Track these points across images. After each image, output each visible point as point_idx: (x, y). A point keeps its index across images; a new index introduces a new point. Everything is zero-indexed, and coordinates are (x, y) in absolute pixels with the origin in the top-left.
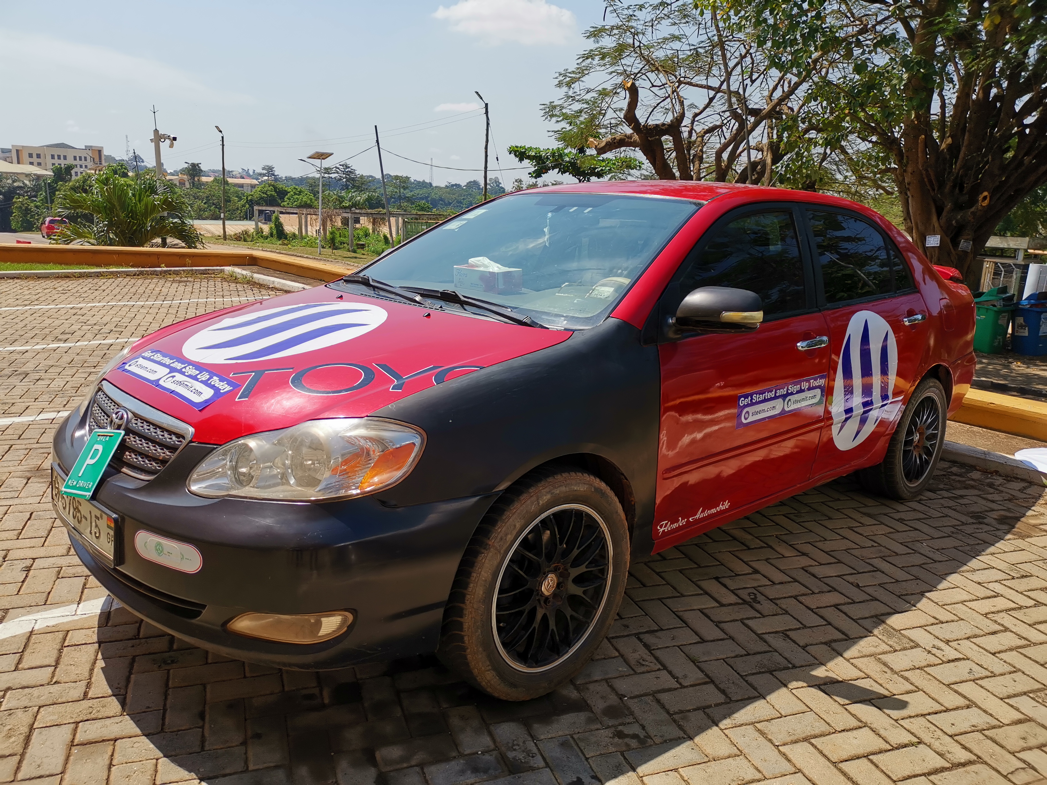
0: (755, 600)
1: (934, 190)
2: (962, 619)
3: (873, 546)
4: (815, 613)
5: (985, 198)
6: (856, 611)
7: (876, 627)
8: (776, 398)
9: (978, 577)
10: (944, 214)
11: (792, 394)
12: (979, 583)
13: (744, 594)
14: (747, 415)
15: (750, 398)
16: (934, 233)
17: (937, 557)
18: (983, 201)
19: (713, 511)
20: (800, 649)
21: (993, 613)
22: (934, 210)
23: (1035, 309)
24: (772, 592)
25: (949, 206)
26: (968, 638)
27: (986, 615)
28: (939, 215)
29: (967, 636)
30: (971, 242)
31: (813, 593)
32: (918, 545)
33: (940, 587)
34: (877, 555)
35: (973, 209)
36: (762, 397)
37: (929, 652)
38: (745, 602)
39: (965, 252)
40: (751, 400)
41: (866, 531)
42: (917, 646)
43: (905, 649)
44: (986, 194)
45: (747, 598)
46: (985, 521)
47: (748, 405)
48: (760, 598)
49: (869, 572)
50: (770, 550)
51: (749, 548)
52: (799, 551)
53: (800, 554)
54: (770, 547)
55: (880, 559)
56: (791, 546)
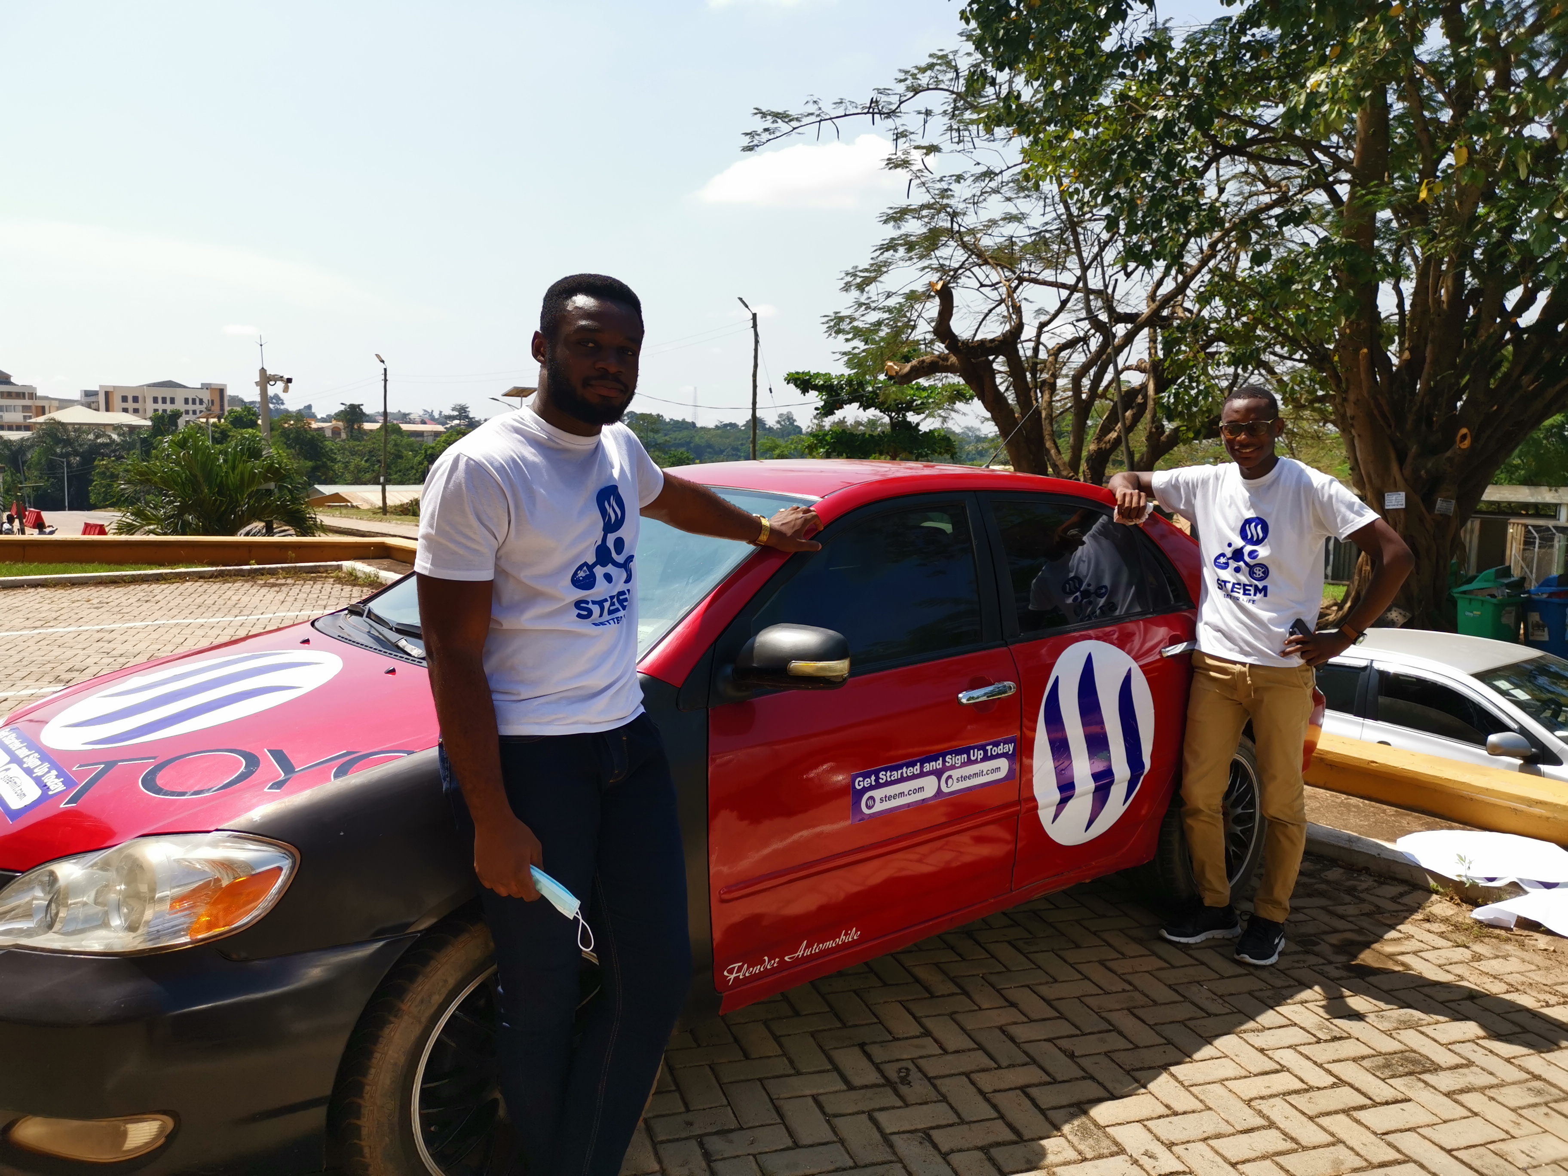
0: (905, 1081)
1: (1390, 426)
2: (1210, 1109)
3: (1124, 991)
4: (988, 1100)
5: (1464, 437)
6: (1047, 1097)
7: (1067, 1121)
8: (922, 774)
9: (1260, 1040)
10: (1409, 460)
11: (953, 767)
12: (1262, 1051)
13: (891, 1072)
14: (870, 803)
15: (873, 778)
16: (1396, 489)
17: (1214, 1008)
18: (1461, 442)
19: (830, 944)
20: (939, 1159)
21: (1262, 1098)
22: (1393, 456)
23: (1555, 600)
24: (933, 1068)
25: (1414, 449)
26: (1205, 1139)
27: (1249, 1102)
28: (1401, 462)
29: (1205, 1135)
30: (1454, 502)
31: (999, 1067)
32: (1195, 988)
33: (1197, 1056)
34: (1124, 1006)
35: (1448, 454)
36: (896, 775)
37: (1136, 1162)
38: (888, 1082)
39: (1445, 516)
40: (877, 780)
41: (1121, 966)
42: (1122, 1151)
43: (1100, 1157)
44: (1464, 431)
45: (893, 1076)
46: (1316, 949)
47: (871, 788)
48: (915, 1075)
49: (1100, 1032)
50: (963, 998)
51: (933, 996)
52: (1006, 1000)
53: (1007, 1004)
54: (966, 993)
55: (1126, 1012)
56: (998, 991)
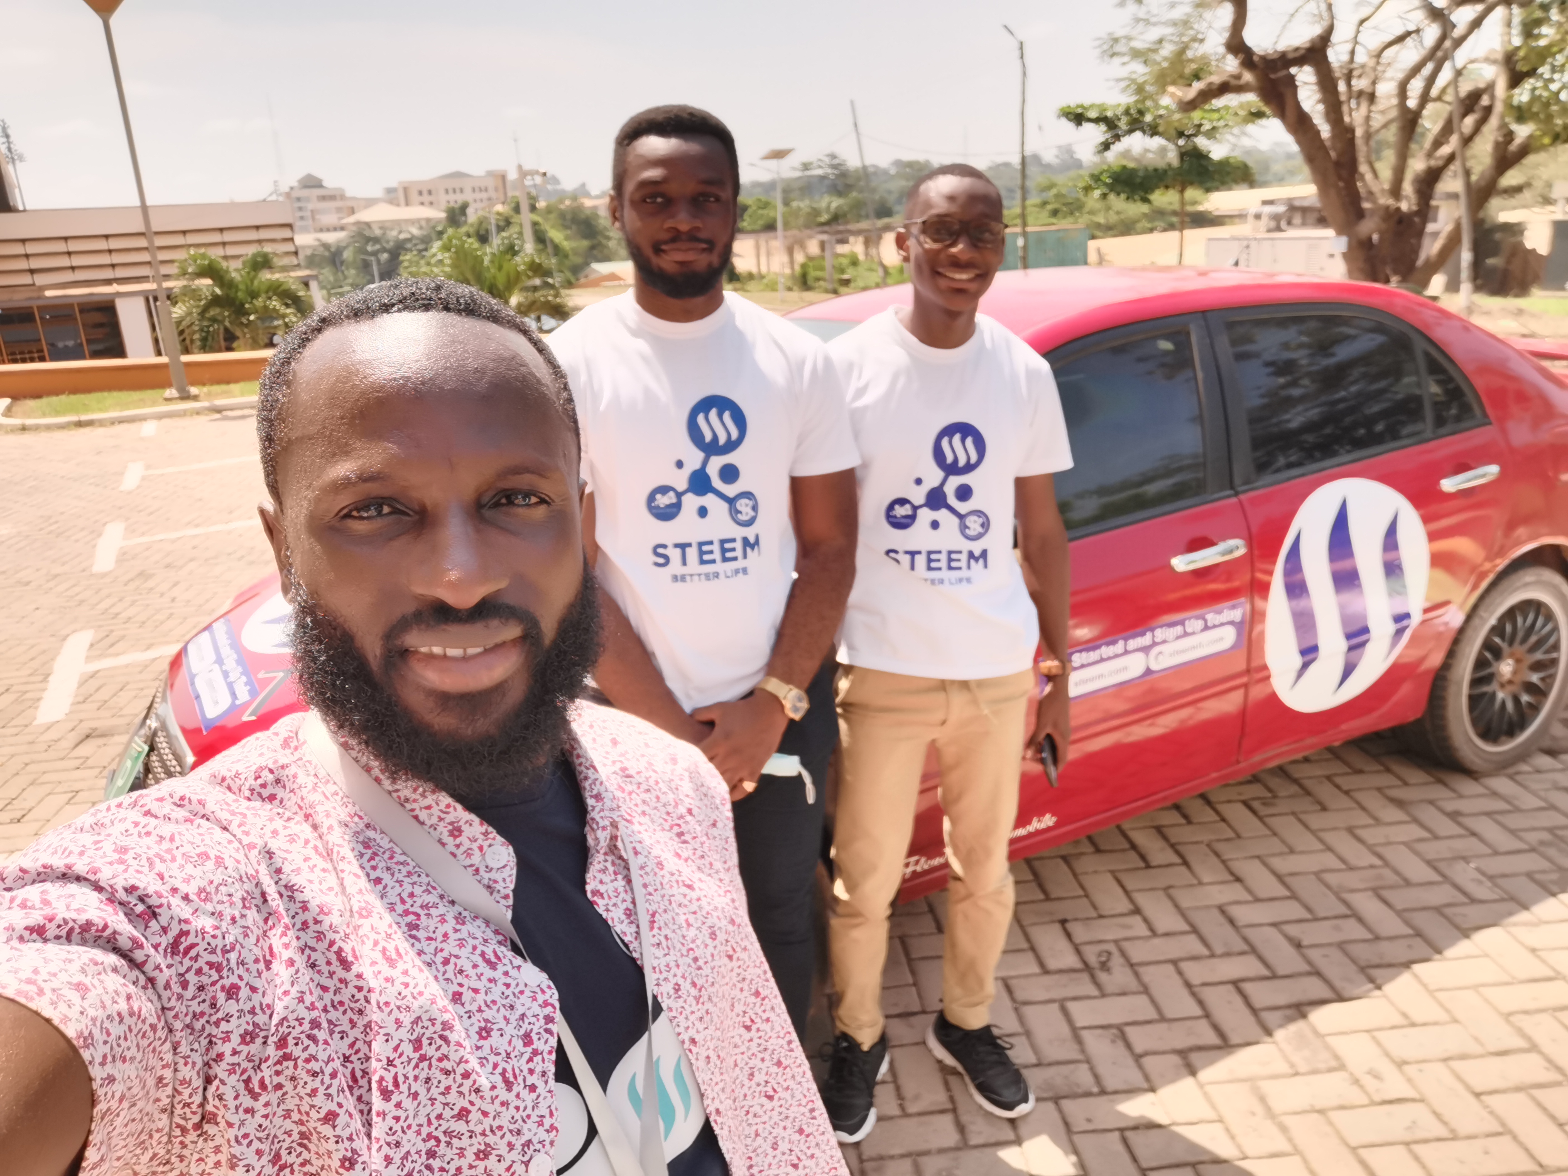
0: (1105, 966)
2: (1455, 1021)
3: (1372, 866)
4: (1194, 994)
7: (1281, 1026)
8: (1126, 652)
9: (1533, 937)
11: (1164, 641)
12: (1533, 950)
13: (1092, 955)
17: (1482, 892)
20: (1130, 1061)
21: (1526, 1012)
24: (1137, 952)
26: (1445, 1060)
27: (1507, 1016)
29: (1446, 1055)
31: (1213, 956)
32: (1460, 866)
33: (1449, 953)
34: (1369, 886)
37: (1356, 1082)
38: (1087, 967)
41: (1373, 835)
42: (1341, 1067)
43: (1315, 1072)
45: (1093, 960)
48: (1117, 961)
49: (1336, 917)
50: (1183, 869)
51: (1148, 866)
52: (1232, 873)
53: (1231, 878)
54: (1186, 863)
55: (1370, 893)
56: (1224, 862)
